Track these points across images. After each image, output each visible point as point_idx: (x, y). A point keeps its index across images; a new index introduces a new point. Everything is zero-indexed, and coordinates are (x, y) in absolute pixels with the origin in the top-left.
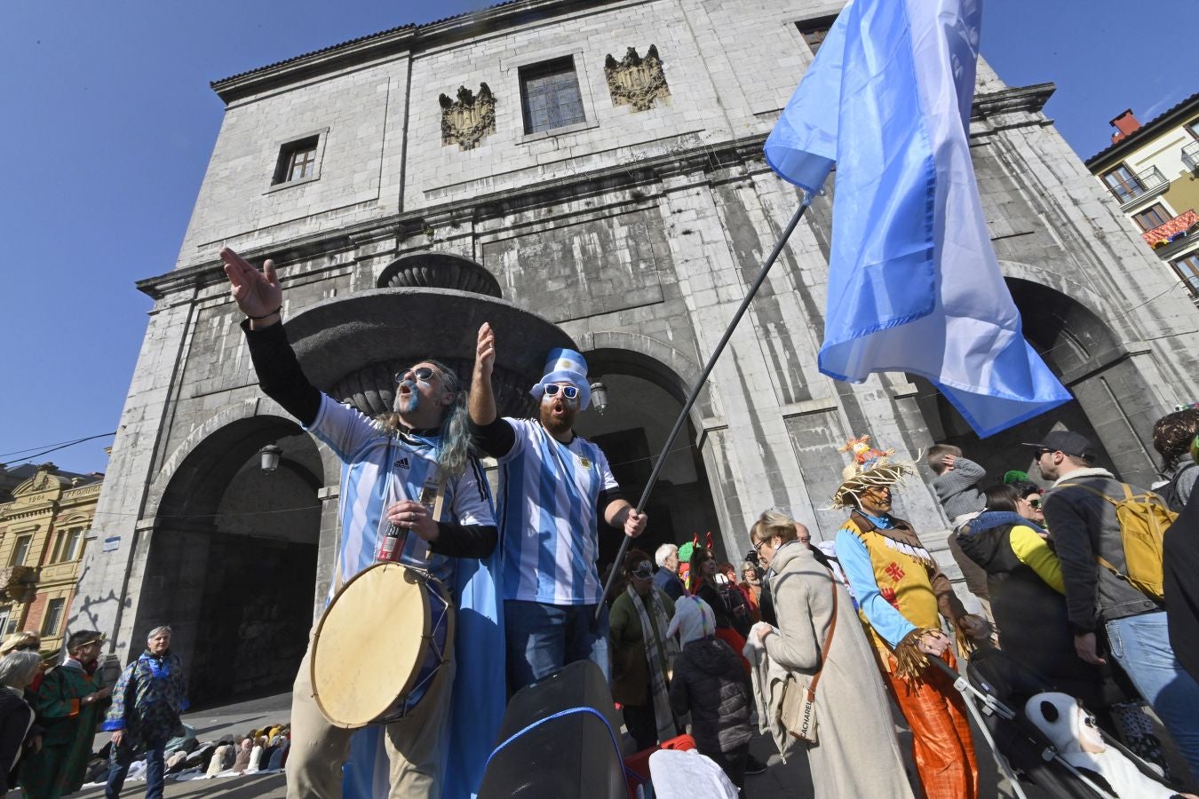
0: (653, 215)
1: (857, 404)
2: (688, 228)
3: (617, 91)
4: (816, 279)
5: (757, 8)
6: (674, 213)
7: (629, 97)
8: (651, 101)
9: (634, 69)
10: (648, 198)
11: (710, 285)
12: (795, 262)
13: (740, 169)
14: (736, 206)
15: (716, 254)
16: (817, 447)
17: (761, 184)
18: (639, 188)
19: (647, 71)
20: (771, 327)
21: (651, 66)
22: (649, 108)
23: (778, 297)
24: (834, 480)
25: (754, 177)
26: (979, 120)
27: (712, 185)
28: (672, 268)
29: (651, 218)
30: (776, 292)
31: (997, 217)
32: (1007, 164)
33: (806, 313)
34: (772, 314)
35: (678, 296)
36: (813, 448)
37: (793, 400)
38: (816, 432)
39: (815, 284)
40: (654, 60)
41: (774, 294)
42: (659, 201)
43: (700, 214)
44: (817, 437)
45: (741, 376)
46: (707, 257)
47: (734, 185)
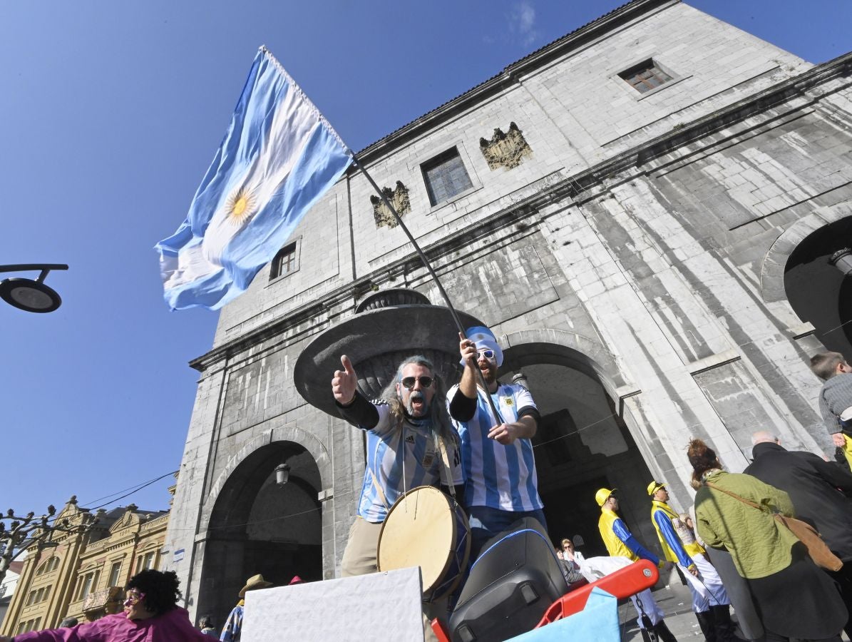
0: (536, 237)
1: (759, 350)
2: (567, 240)
3: (492, 160)
4: (688, 254)
5: (585, 74)
6: (553, 232)
7: (502, 162)
8: (519, 160)
9: (501, 142)
10: (531, 227)
11: (596, 278)
12: (666, 244)
13: (599, 187)
14: (602, 215)
15: (594, 254)
16: (732, 395)
17: (620, 194)
18: (521, 222)
19: (511, 141)
20: (658, 300)
21: (514, 136)
22: (518, 165)
23: (658, 275)
24: (757, 424)
25: (613, 191)
26: (798, 96)
27: (579, 204)
28: (561, 272)
29: (536, 240)
30: (655, 271)
31: (842, 166)
32: (837, 122)
33: (687, 283)
34: (656, 289)
35: (570, 292)
36: (728, 398)
37: (697, 358)
38: (727, 382)
39: (689, 258)
40: (515, 132)
41: (653, 273)
42: (539, 226)
43: (574, 228)
44: (728, 387)
45: (642, 346)
46: (588, 258)
47: (597, 200)
